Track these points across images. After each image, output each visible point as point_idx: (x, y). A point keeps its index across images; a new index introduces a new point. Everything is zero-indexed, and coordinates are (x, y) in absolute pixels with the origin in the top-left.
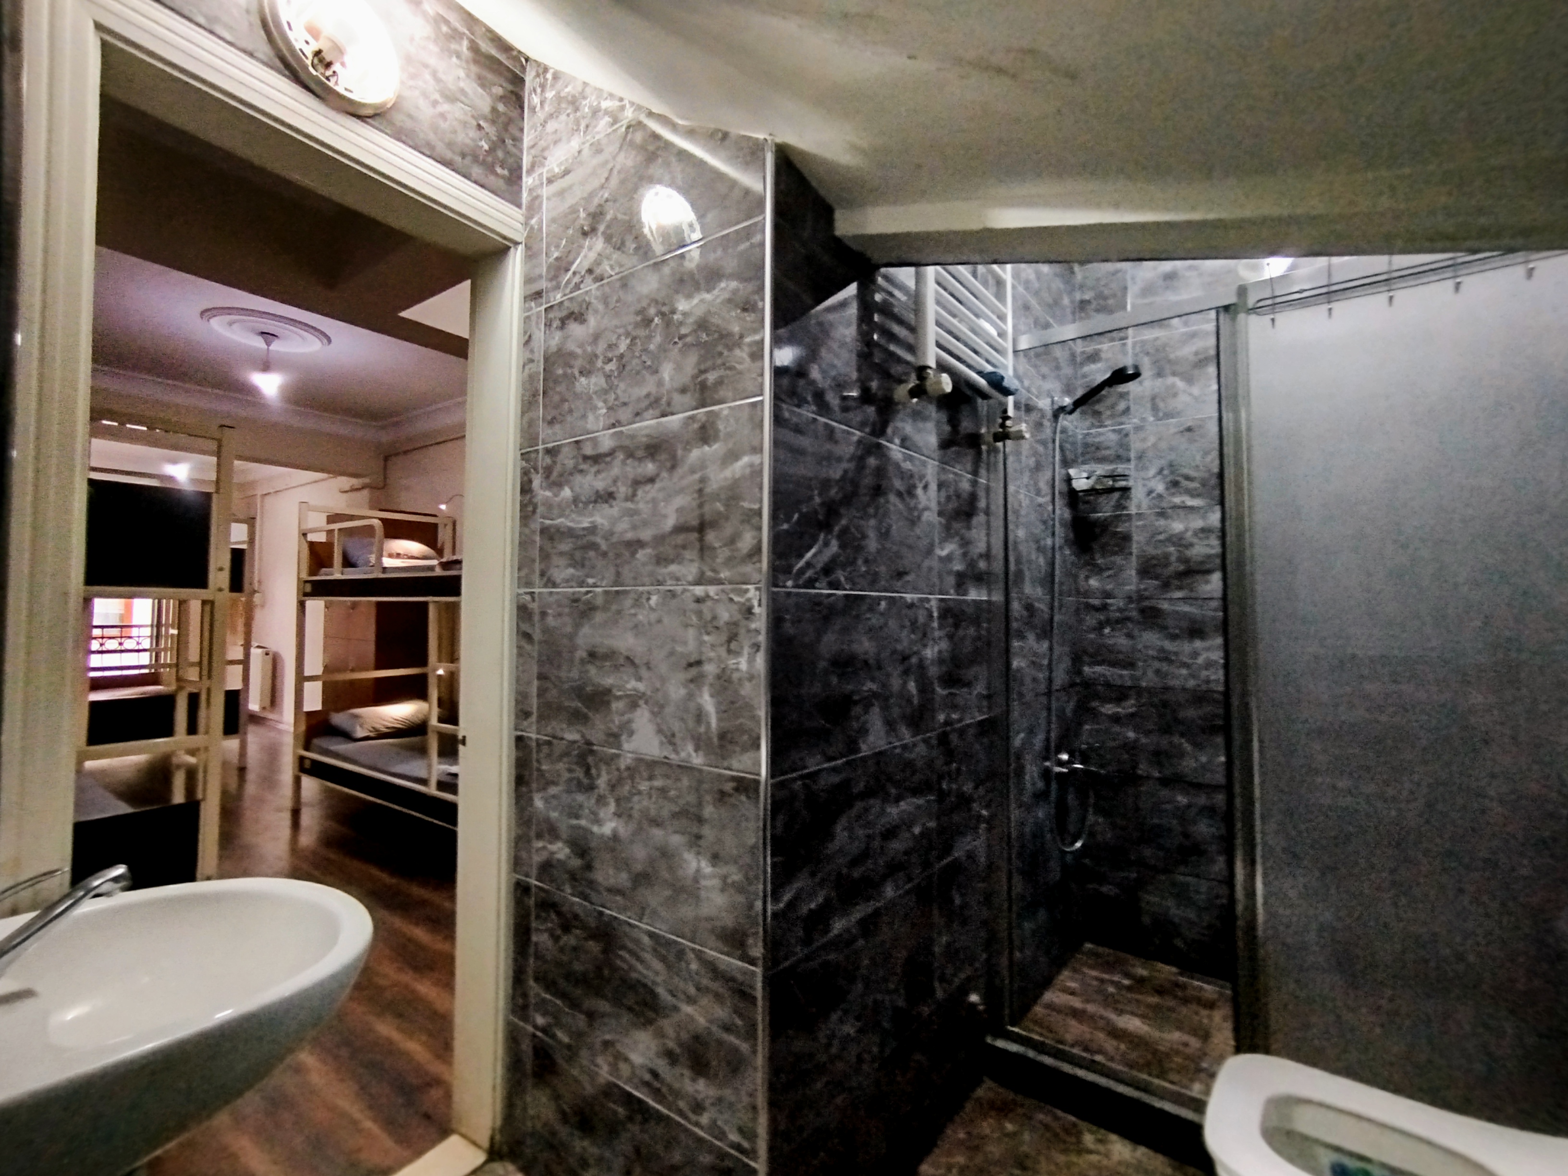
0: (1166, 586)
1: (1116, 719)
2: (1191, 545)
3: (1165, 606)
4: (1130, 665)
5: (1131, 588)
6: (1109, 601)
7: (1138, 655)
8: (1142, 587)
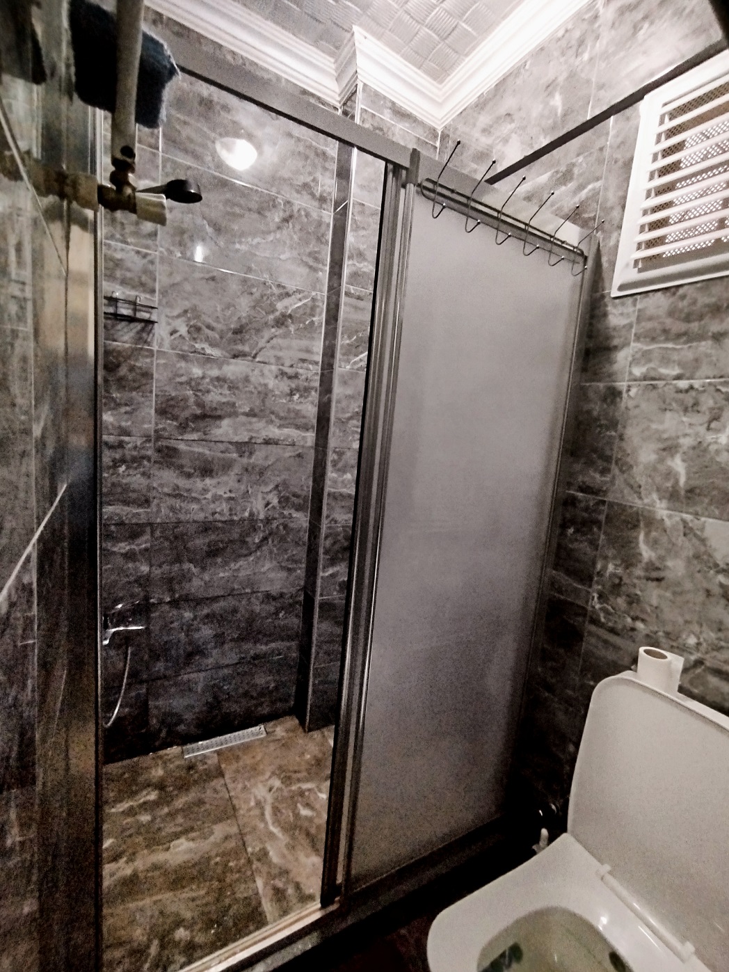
0: (183, 427)
1: (130, 556)
2: (208, 391)
3: (182, 447)
4: (147, 502)
5: (149, 427)
6: (126, 439)
7: (154, 493)
8: (160, 426)
